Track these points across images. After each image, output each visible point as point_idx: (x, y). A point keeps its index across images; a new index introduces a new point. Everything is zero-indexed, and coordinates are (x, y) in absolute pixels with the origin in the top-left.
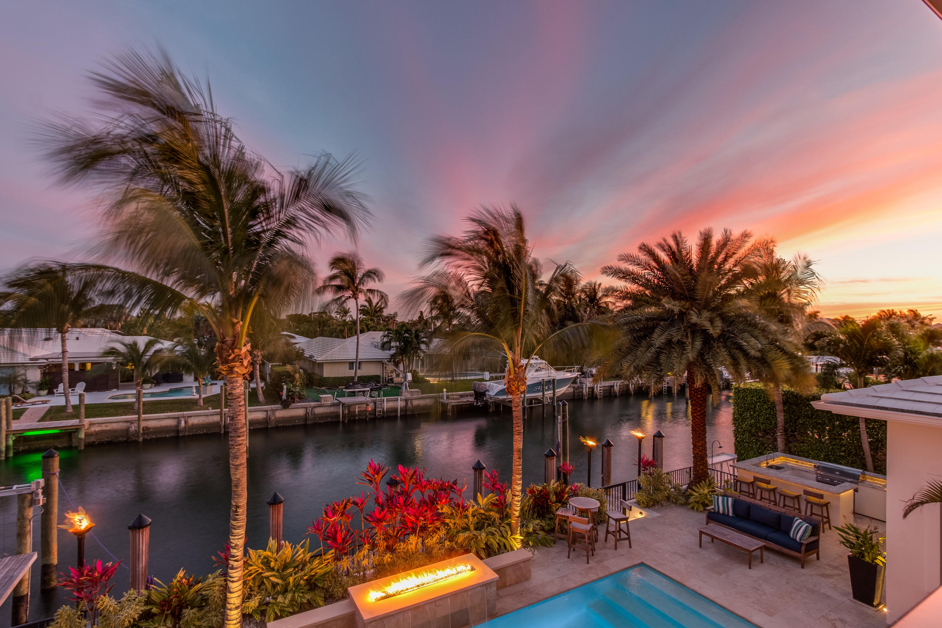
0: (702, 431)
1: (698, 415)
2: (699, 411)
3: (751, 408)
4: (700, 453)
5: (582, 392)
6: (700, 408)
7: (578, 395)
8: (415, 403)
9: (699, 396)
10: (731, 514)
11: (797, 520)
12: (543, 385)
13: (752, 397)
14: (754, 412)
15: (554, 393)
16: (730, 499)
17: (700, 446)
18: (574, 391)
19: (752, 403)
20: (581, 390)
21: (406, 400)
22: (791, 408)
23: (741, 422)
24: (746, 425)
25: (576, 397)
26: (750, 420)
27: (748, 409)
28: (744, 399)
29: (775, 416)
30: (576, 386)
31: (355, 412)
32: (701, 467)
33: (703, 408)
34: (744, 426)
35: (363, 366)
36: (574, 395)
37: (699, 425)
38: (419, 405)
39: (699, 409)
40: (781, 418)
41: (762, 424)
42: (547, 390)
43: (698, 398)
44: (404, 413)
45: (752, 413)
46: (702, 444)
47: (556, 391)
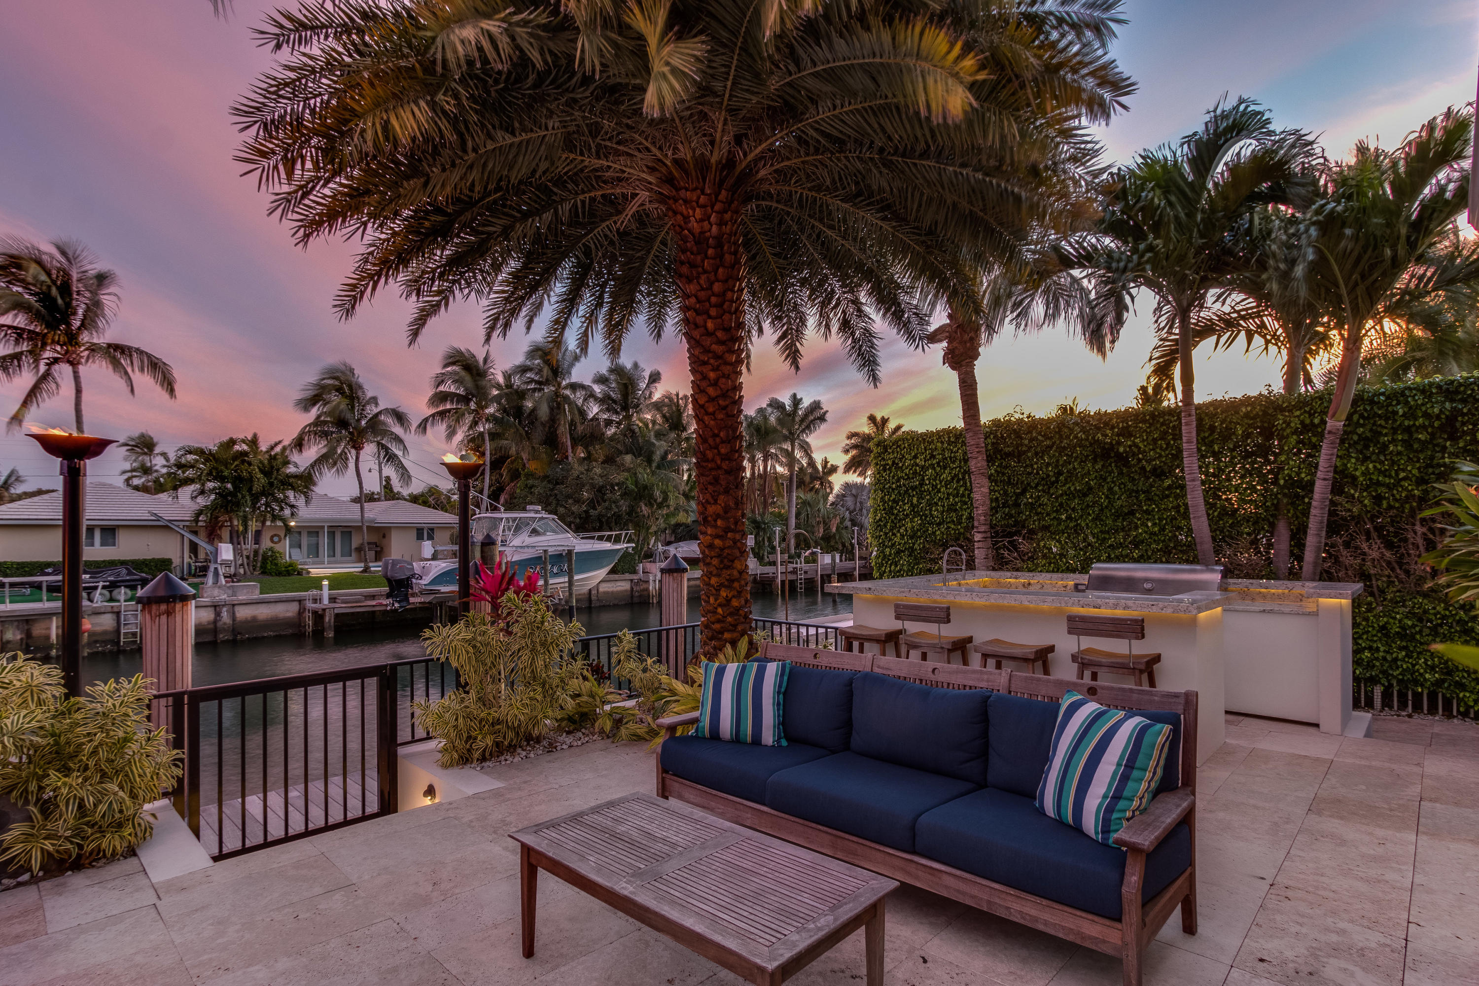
0: (727, 458)
1: (711, 400)
2: (715, 384)
3: (913, 488)
4: (717, 542)
5: (647, 590)
6: (715, 369)
7: (640, 596)
8: (243, 613)
9: (710, 325)
10: (768, 737)
11: (1074, 708)
12: (545, 563)
13: (915, 457)
14: (920, 498)
15: (571, 582)
16: (772, 669)
17: (718, 516)
18: (632, 588)
19: (915, 473)
20: (644, 586)
21: (216, 607)
22: (1006, 467)
23: (891, 530)
24: (902, 536)
25: (636, 600)
26: (912, 521)
27: (906, 492)
28: (897, 468)
29: (967, 499)
30: (635, 577)
31: (48, 637)
32: (723, 594)
33: (727, 369)
34: (897, 539)
35: (123, 537)
36: (632, 597)
37: (715, 436)
38: (254, 619)
39: (712, 375)
40: (981, 492)
41: (939, 524)
42: (556, 575)
43: (709, 334)
44: (208, 638)
45: (915, 500)
46: (726, 510)
47: (576, 577)
